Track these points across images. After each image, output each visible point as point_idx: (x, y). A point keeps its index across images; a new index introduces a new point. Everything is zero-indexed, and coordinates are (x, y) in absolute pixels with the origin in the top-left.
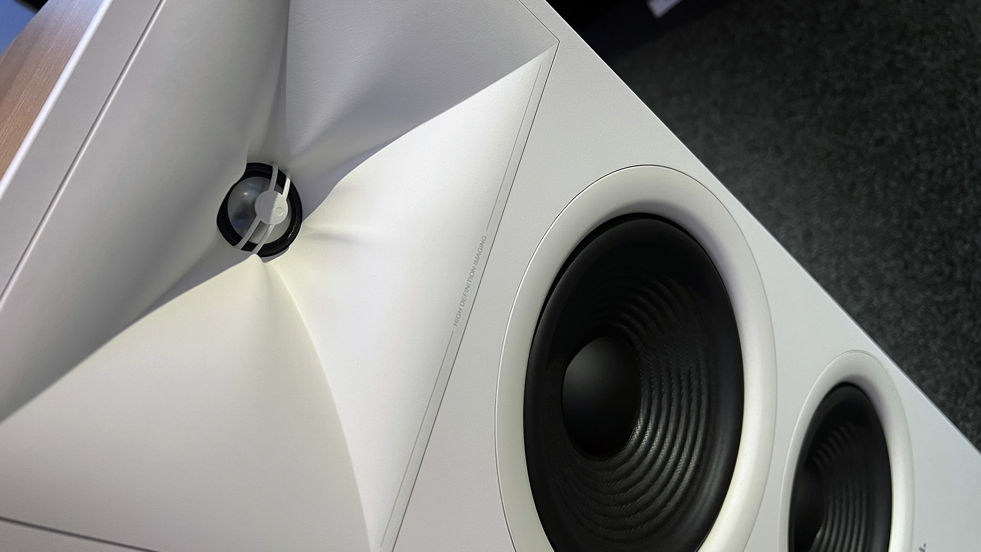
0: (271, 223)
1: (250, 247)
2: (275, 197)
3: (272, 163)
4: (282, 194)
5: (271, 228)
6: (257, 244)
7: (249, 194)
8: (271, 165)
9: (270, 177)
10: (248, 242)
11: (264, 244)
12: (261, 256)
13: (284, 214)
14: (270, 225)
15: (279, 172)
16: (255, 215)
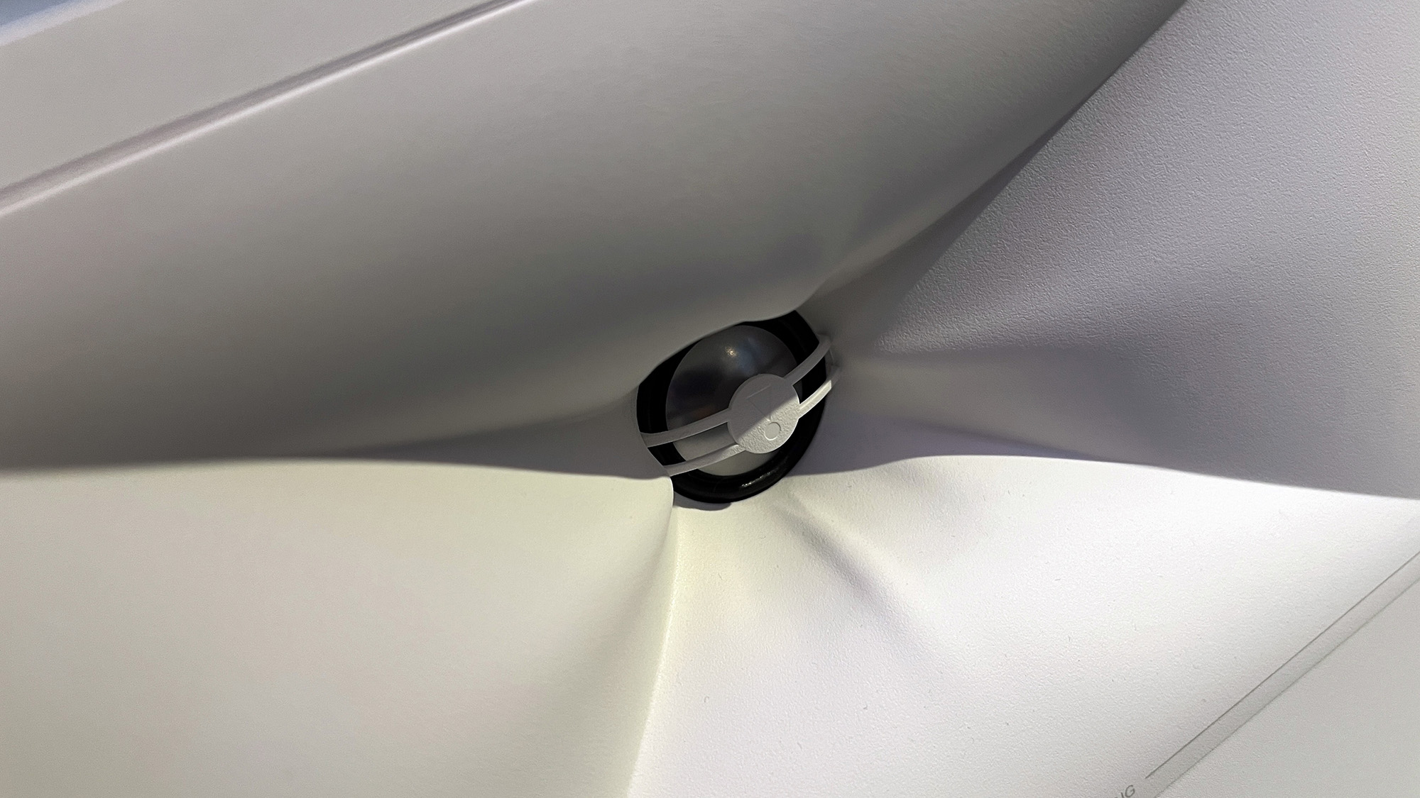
0: (741, 441)
1: (667, 456)
2: (785, 399)
3: (825, 333)
4: (801, 402)
5: (735, 450)
6: (684, 460)
7: (735, 355)
8: (818, 336)
9: (800, 358)
10: (671, 444)
11: (697, 470)
12: (676, 489)
13: (776, 441)
14: (736, 444)
15: (823, 362)
16: (724, 404)
